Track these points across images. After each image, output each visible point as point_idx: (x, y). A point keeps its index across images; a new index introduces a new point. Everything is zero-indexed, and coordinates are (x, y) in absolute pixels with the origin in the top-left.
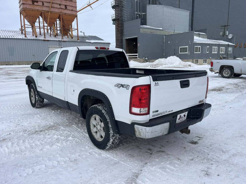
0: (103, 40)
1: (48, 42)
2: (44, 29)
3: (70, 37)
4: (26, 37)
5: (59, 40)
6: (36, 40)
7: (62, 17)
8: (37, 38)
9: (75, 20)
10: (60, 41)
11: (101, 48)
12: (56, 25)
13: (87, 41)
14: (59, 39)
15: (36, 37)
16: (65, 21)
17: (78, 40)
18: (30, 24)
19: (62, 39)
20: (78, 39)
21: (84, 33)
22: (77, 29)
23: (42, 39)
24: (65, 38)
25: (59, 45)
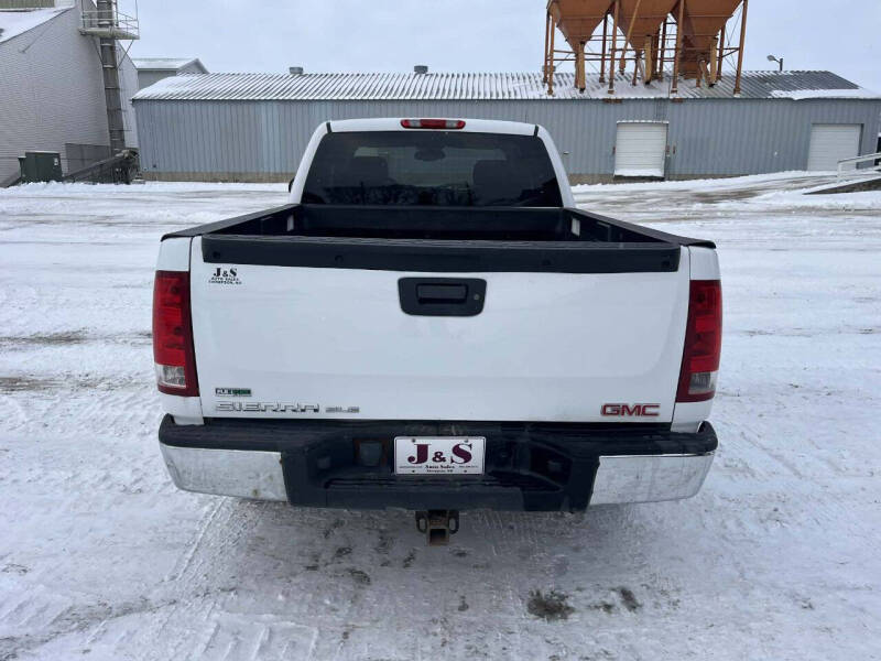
0: (855, 87)
1: (618, 106)
2: (613, 59)
3: (704, 83)
4: (550, 92)
5: (658, 96)
6: (580, 100)
7: (685, 9)
8: (585, 95)
9: (738, 12)
10: (661, 99)
11: (425, 124)
12: (660, 42)
13: (777, 93)
14: (661, 92)
15: (582, 90)
16: (693, 22)
17: (735, 91)
18: (571, 50)
19: (673, 92)
20: (737, 90)
21: (781, 62)
22: (740, 49)
23: (601, 97)
24: (686, 90)
25: (658, 116)
